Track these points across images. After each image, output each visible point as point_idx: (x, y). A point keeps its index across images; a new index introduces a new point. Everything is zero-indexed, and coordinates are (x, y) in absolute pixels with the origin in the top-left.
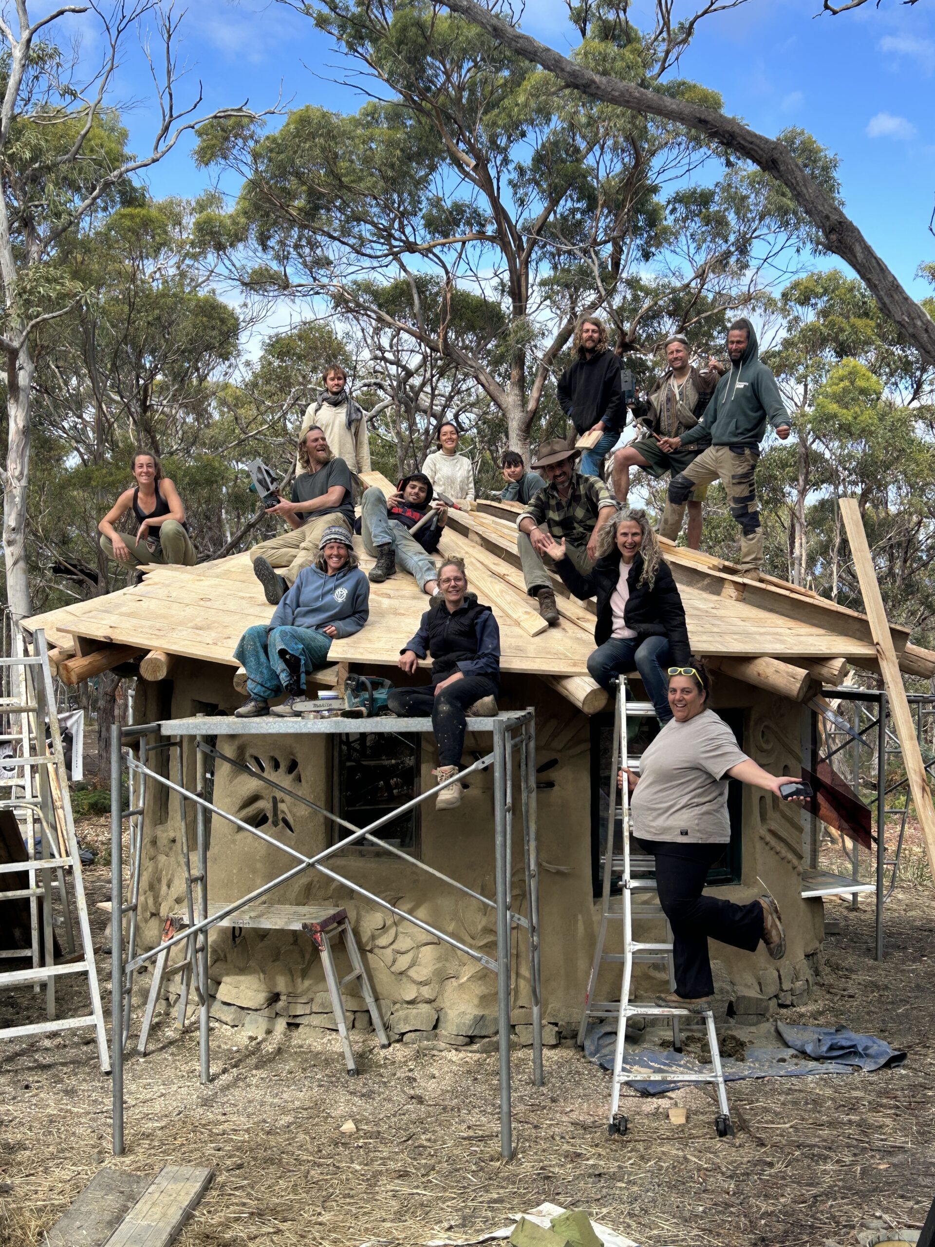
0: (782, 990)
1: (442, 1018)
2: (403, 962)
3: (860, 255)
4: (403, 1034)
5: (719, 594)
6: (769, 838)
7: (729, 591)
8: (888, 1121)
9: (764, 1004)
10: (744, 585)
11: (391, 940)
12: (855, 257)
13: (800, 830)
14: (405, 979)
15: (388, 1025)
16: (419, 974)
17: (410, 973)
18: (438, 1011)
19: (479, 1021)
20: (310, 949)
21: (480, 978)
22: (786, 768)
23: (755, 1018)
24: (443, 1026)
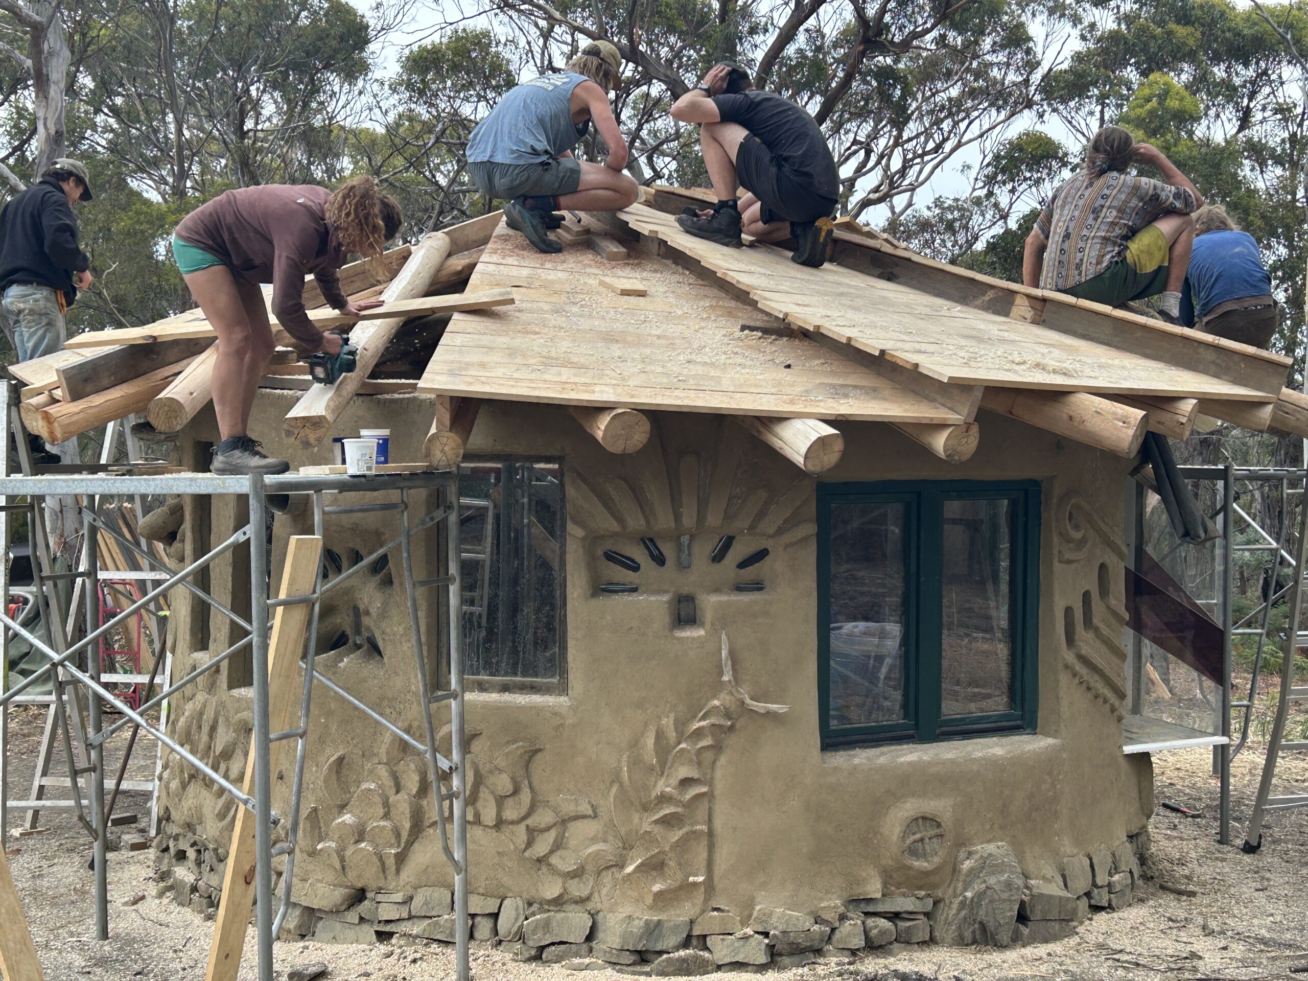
0: (1094, 885)
2: (542, 847)
4: (542, 949)
5: (1007, 315)
6: (1079, 667)
10: (1044, 300)
11: (523, 811)
13: (1122, 656)
15: (521, 937)
16: (564, 862)
17: (554, 860)
18: (593, 915)
19: (653, 929)
20: (407, 825)
21: (654, 866)
22: (1103, 567)
23: (1057, 926)
24: (601, 935)
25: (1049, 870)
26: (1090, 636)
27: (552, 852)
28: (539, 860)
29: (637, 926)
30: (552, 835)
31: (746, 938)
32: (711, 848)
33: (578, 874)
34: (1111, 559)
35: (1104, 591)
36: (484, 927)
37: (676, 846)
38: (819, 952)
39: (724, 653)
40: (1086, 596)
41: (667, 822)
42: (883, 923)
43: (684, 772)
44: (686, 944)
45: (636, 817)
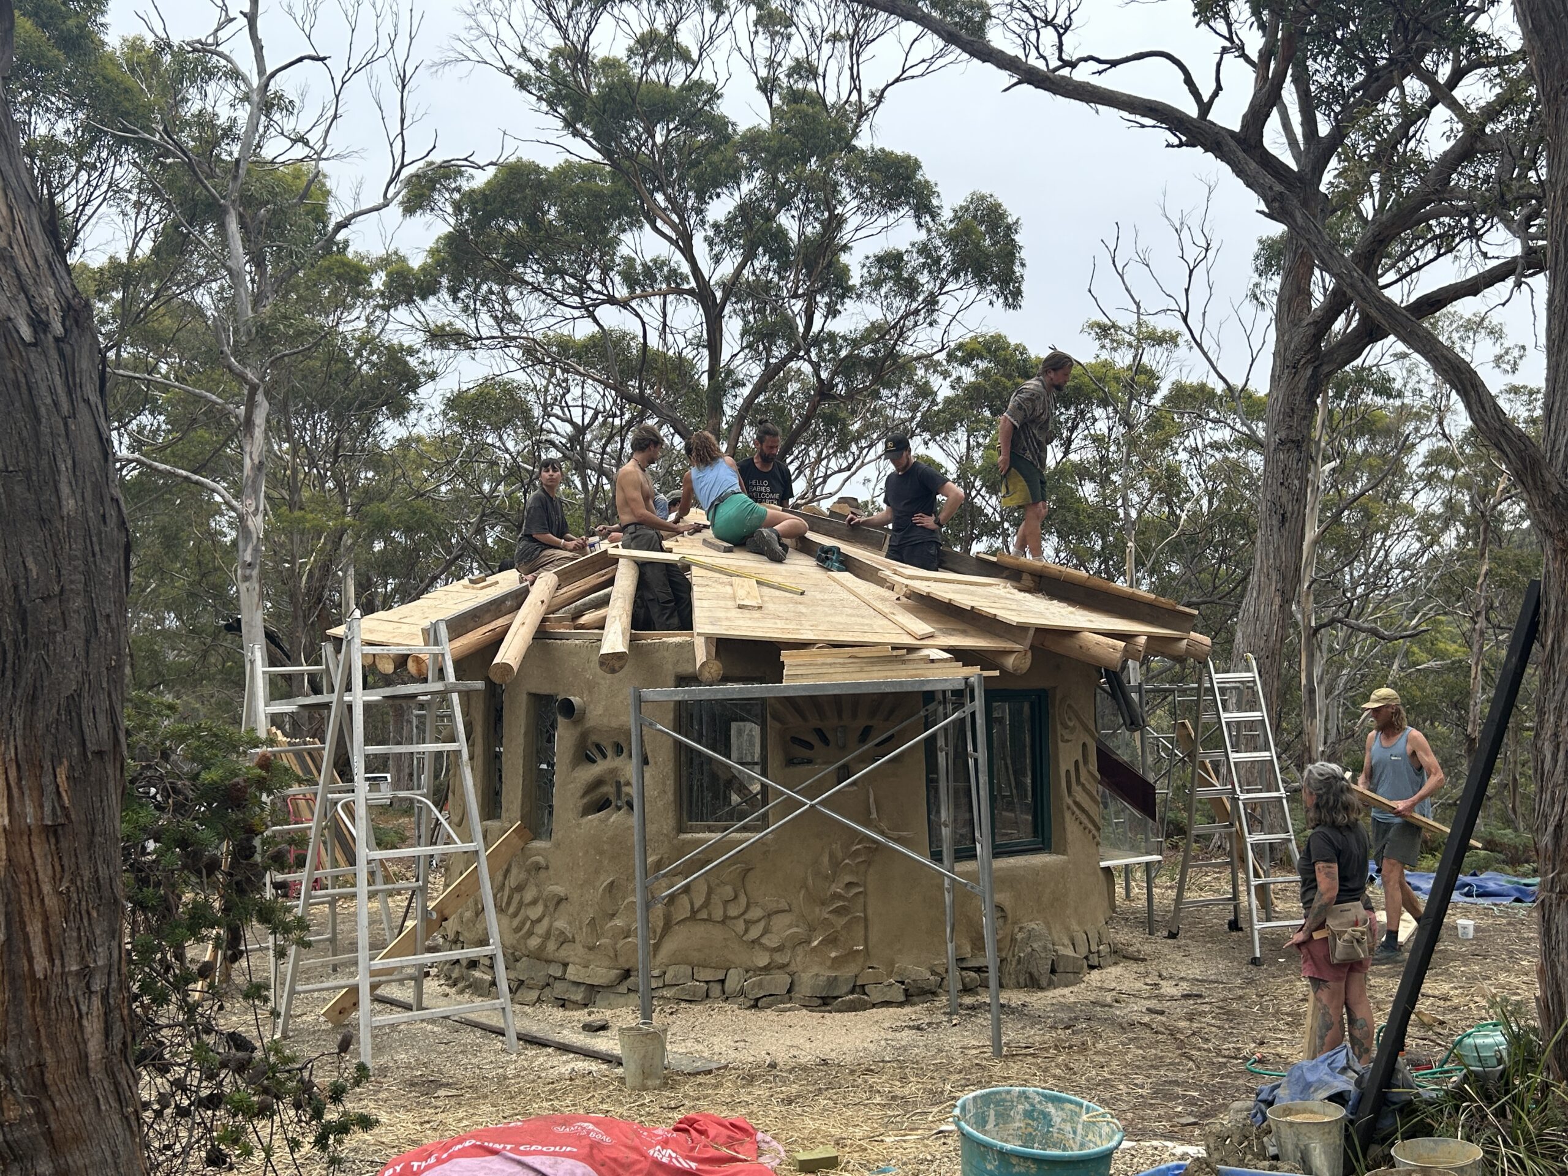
0: (1090, 951)
1: (796, 983)
2: (754, 932)
4: (757, 1000)
6: (1075, 809)
11: (742, 910)
14: (757, 947)
15: (742, 993)
16: (771, 941)
17: (764, 941)
18: (792, 975)
19: (832, 982)
20: (661, 924)
21: (831, 941)
22: (1084, 745)
23: (1071, 976)
24: (797, 988)
25: (1066, 941)
26: (1079, 789)
27: (762, 935)
28: (753, 942)
29: (822, 980)
30: (762, 924)
31: (891, 985)
32: (866, 928)
33: (780, 949)
34: (1088, 740)
35: (1086, 762)
36: (716, 989)
37: (844, 927)
38: (934, 993)
39: (872, 800)
40: (1077, 762)
41: (837, 912)
42: (972, 974)
43: (848, 879)
44: (852, 992)
45: (817, 910)
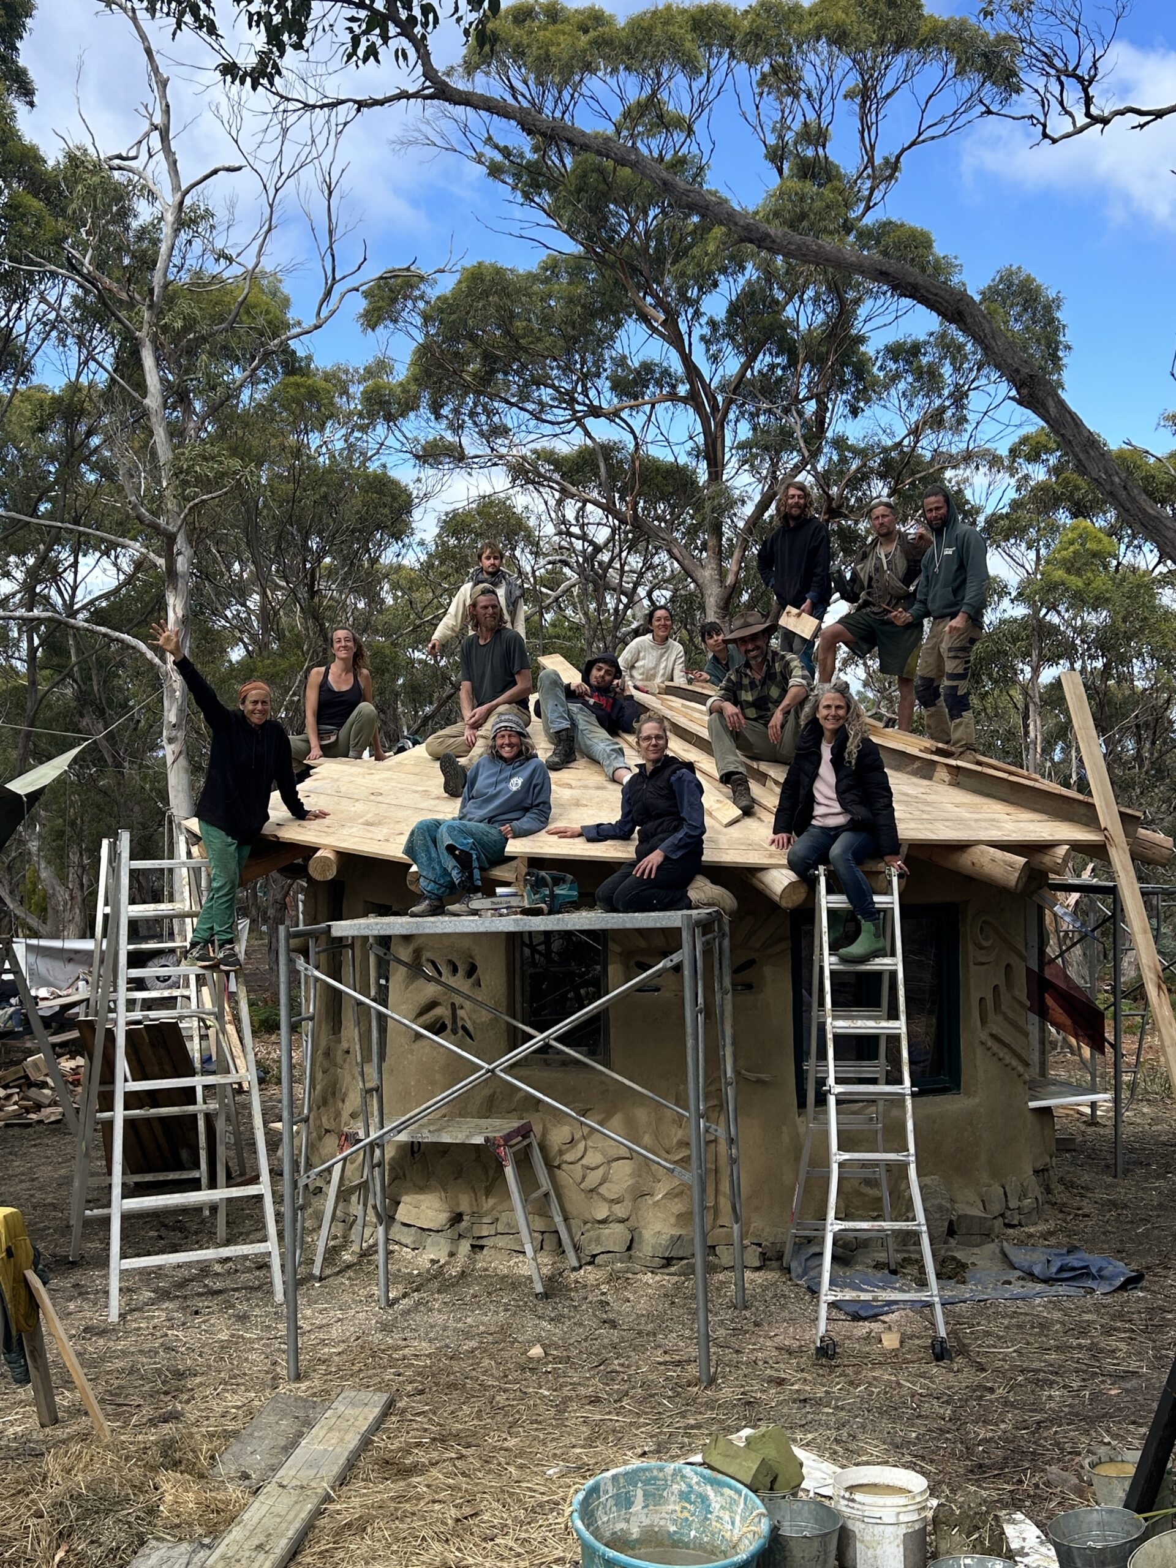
0: (1008, 1208)
1: (636, 1238)
3: (1053, 410)
4: (594, 1256)
5: (930, 779)
6: (990, 1043)
7: (942, 774)
8: (1122, 1346)
9: (989, 1223)
10: (958, 767)
11: (580, 1155)
12: (1048, 411)
13: (1026, 1034)
14: (595, 1197)
16: (610, 1191)
17: (602, 1190)
18: (632, 1231)
19: (676, 1241)
20: (493, 1165)
21: (677, 1195)
22: (1008, 967)
23: (979, 1237)
24: (638, 1246)
25: (973, 1197)
26: (1000, 1018)
27: (600, 1184)
28: (591, 1191)
31: (746, 1247)
32: (717, 1181)
33: (620, 1201)
34: (1015, 961)
35: (1009, 985)
40: (996, 989)
41: (684, 1162)
